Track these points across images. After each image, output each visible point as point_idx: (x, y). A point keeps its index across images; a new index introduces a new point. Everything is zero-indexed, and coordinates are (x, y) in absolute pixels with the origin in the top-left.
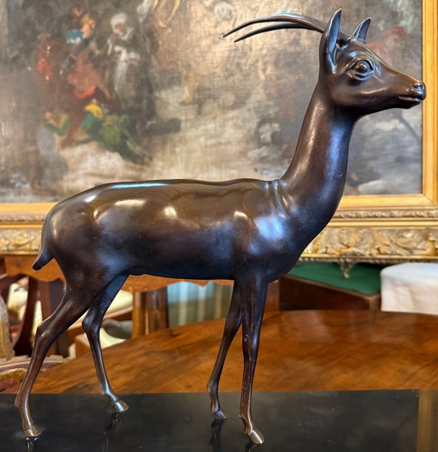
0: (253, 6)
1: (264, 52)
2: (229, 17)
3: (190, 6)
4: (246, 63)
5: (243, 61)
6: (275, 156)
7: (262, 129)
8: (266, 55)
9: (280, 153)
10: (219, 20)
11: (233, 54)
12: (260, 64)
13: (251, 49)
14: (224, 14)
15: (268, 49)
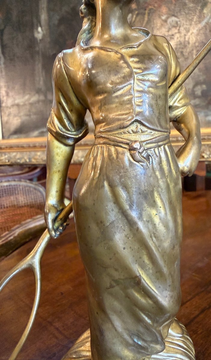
0: (190, 18)
1: (197, 44)
2: (176, 25)
3: (154, 19)
4: (186, 52)
5: (184, 50)
6: (204, 104)
7: (196, 89)
8: (198, 46)
9: (207, 102)
10: (171, 27)
11: (179, 46)
12: (195, 52)
13: (189, 43)
14: (174, 23)
15: (199, 42)
